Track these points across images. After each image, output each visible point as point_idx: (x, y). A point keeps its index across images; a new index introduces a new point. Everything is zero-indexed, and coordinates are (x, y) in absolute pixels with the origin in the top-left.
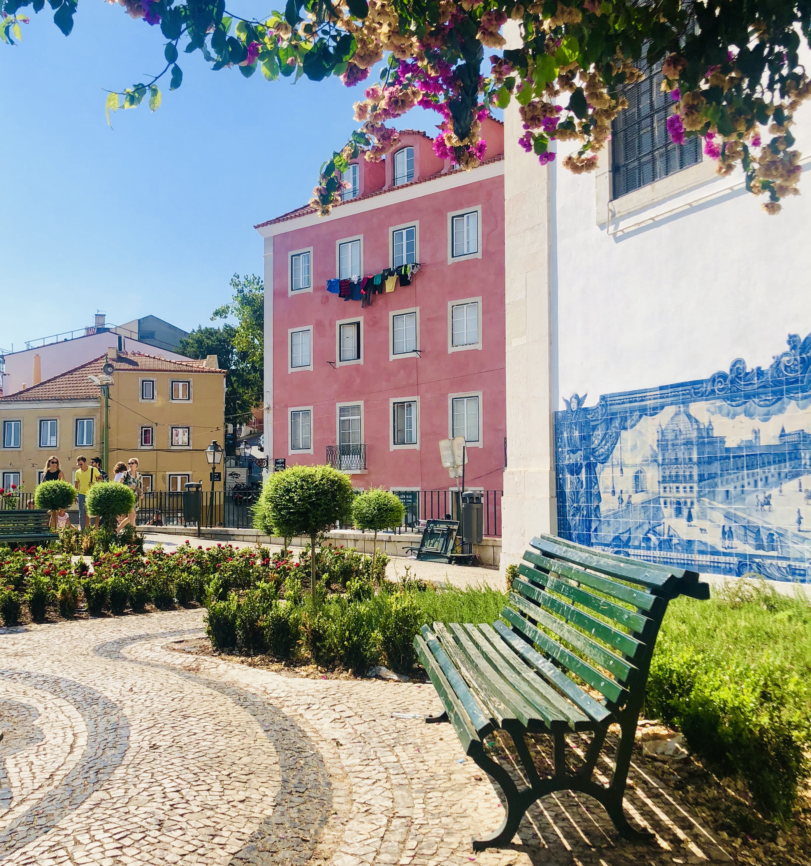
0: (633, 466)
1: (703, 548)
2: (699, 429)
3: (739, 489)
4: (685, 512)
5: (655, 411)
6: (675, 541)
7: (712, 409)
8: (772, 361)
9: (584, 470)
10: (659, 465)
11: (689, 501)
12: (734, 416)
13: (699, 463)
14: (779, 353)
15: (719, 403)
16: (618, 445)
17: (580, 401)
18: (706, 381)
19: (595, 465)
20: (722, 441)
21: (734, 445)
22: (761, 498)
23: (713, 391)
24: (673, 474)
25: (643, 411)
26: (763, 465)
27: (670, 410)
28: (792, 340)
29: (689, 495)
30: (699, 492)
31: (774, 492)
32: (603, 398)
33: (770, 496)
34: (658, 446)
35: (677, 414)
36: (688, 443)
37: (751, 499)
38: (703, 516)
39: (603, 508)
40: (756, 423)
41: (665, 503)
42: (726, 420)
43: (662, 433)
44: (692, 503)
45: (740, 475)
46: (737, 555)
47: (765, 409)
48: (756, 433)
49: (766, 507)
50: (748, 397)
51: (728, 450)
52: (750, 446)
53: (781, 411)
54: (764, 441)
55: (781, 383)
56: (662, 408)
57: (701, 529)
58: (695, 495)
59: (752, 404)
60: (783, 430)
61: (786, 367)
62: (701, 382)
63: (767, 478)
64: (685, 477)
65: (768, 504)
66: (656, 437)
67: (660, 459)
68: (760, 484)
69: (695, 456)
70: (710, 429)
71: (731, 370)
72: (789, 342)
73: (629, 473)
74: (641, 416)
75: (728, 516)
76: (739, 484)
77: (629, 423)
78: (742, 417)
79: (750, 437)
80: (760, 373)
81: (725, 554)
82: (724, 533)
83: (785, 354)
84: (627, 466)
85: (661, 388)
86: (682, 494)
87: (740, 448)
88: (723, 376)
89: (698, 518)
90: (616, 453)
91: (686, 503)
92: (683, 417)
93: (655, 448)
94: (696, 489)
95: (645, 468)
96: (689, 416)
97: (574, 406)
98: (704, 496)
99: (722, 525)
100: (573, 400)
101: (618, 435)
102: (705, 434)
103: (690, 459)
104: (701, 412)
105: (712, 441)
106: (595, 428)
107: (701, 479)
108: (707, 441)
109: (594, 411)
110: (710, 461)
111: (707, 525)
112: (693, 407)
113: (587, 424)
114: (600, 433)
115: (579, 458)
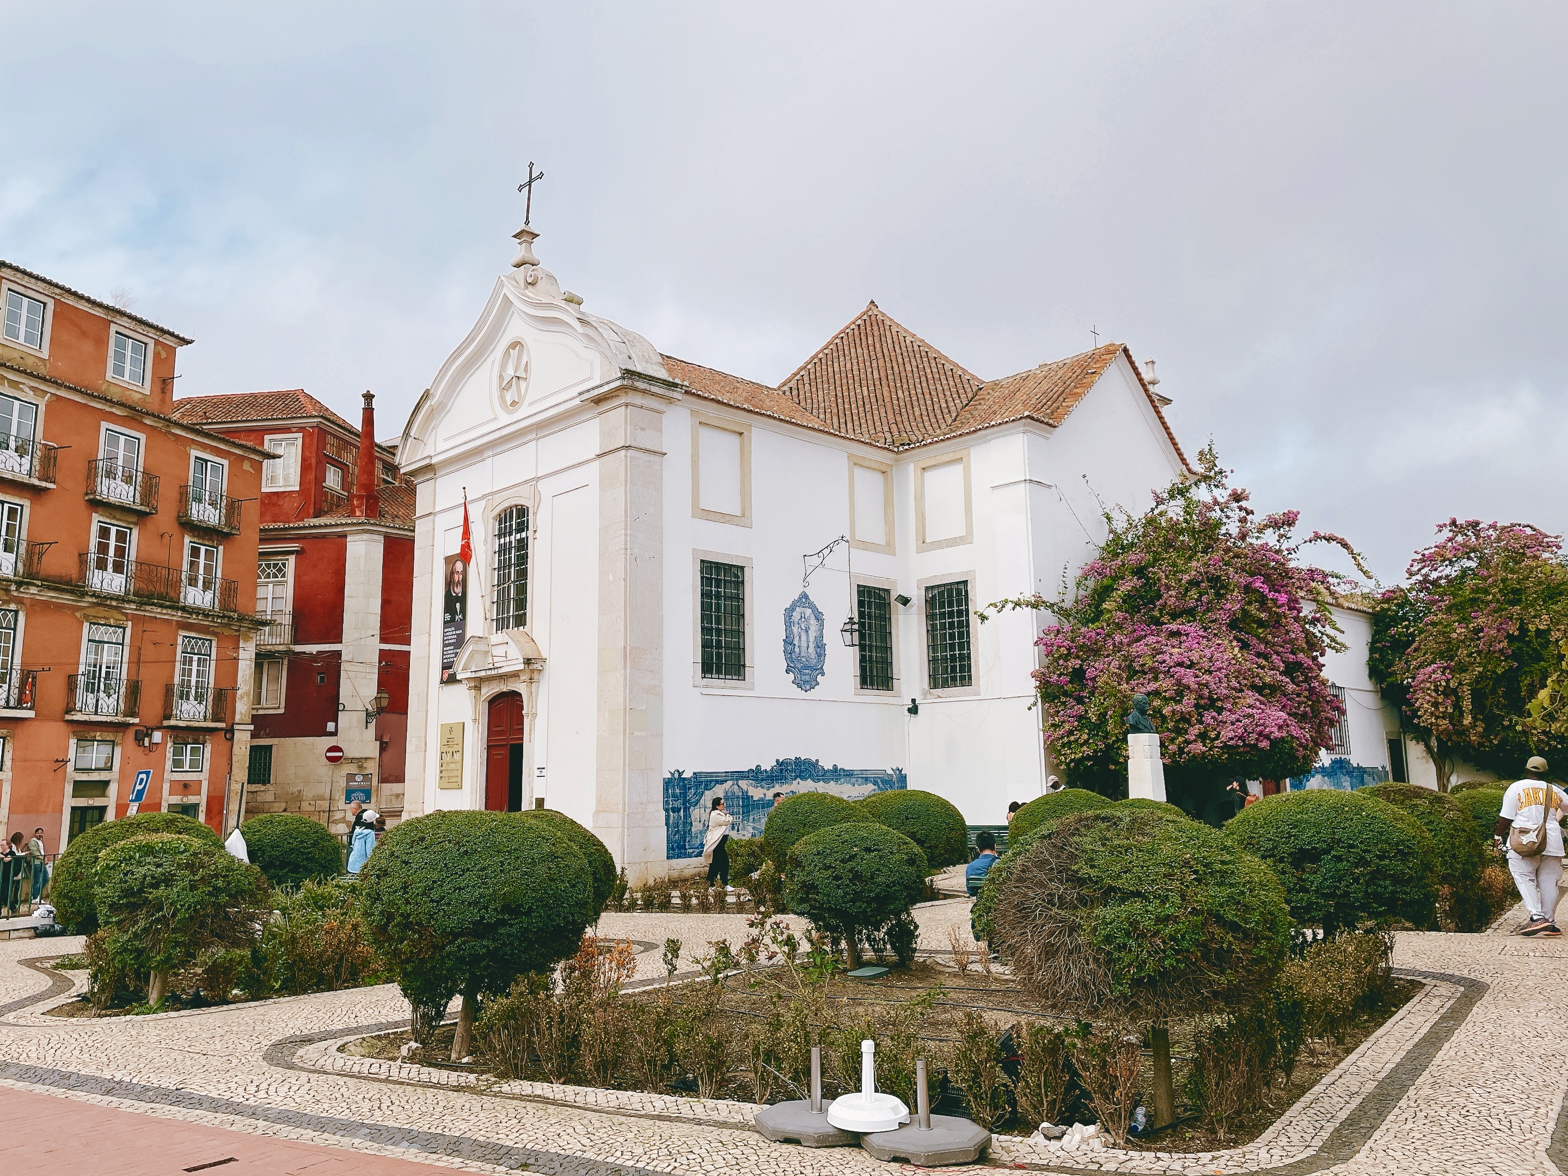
2: (742, 792)
5: (722, 782)
7: (748, 784)
8: (771, 768)
9: (682, 810)
12: (756, 787)
13: (743, 806)
14: (773, 765)
15: (750, 782)
17: (680, 774)
18: (745, 772)
19: (689, 808)
20: (752, 797)
21: (757, 799)
23: (748, 776)
25: (717, 782)
27: (730, 783)
28: (777, 761)
32: (695, 773)
35: (733, 785)
36: (738, 797)
37: (763, 820)
38: (744, 829)
39: (693, 830)
40: (765, 791)
42: (753, 788)
45: (759, 811)
47: (768, 786)
50: (762, 780)
51: (755, 801)
52: (762, 799)
55: (774, 776)
56: (726, 781)
59: (763, 783)
68: (766, 814)
69: (741, 804)
70: (747, 792)
71: (755, 769)
74: (715, 784)
75: (754, 828)
76: (758, 815)
77: (708, 787)
78: (760, 788)
79: (762, 796)
80: (766, 771)
83: (775, 766)
85: (725, 772)
87: (759, 800)
88: (752, 770)
90: (702, 801)
92: (736, 787)
96: (739, 786)
97: (676, 775)
98: (745, 820)
100: (676, 772)
101: (703, 793)
102: (745, 794)
103: (739, 805)
104: (743, 784)
105: (748, 797)
106: (690, 788)
107: (743, 813)
108: (746, 797)
109: (689, 779)
110: (747, 806)
111: (745, 833)
112: (740, 782)
113: (685, 786)
114: (693, 791)
115: (678, 804)
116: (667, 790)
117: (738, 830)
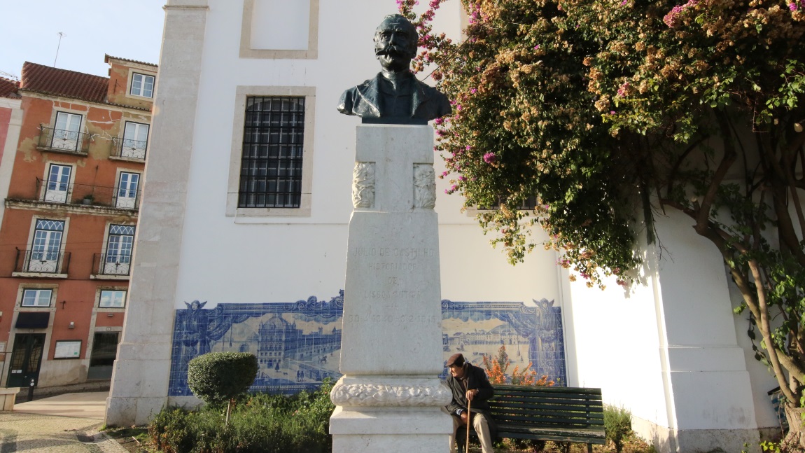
0: (239, 342)
1: (284, 382)
2: (287, 325)
3: (309, 354)
4: (275, 365)
5: (257, 315)
6: (266, 380)
7: (296, 317)
8: (331, 299)
9: (199, 344)
10: (259, 342)
11: (277, 360)
12: (308, 321)
13: (286, 341)
14: (335, 296)
15: (300, 315)
16: (230, 331)
17: (200, 306)
18: (293, 304)
19: (208, 342)
20: (301, 331)
21: (308, 334)
22: (321, 357)
23: (297, 309)
24: (268, 346)
25: (251, 314)
26: (323, 343)
27: (269, 316)
28: (342, 292)
29: (278, 357)
30: (284, 355)
31: (328, 355)
32: (220, 305)
33: (326, 357)
34: (259, 332)
35: (273, 318)
36: (280, 332)
37: (316, 358)
38: (286, 366)
40: (321, 325)
41: (261, 361)
42: (303, 322)
43: (263, 326)
44: (280, 361)
45: (310, 347)
46: (306, 384)
47: (326, 319)
48: (321, 329)
49: (324, 362)
50: (317, 313)
51: (304, 336)
52: (316, 334)
53: (334, 321)
54: (324, 333)
55: (335, 309)
56: (264, 313)
57: (284, 373)
58: (282, 356)
59: (320, 317)
60: (335, 328)
61: (338, 303)
62: (291, 304)
63: (325, 349)
64: (276, 348)
65: (325, 360)
66: (258, 328)
67: (260, 339)
68: (321, 351)
69: (284, 338)
70: (294, 325)
71: (308, 301)
72: (340, 293)
73: (236, 346)
74: (248, 317)
75: (301, 366)
76: (309, 351)
77: (238, 320)
78: (313, 322)
79: (317, 330)
80: (324, 303)
81: (298, 384)
82: (298, 374)
83: (338, 297)
84: (235, 342)
85: (264, 304)
86: (273, 356)
87: (311, 335)
88: (304, 303)
89: (283, 368)
90: (228, 334)
91: (275, 361)
92: (277, 319)
93: (257, 333)
94: (283, 353)
95: (249, 344)
96: (282, 319)
97: (195, 307)
98: (288, 357)
99: (298, 370)
100: (195, 304)
101: (229, 326)
102: (290, 328)
103: (281, 340)
104: (289, 317)
105: (295, 331)
106: (211, 321)
107: (286, 349)
108: (292, 331)
109: (212, 311)
110: (293, 341)
111: (288, 371)
112: (284, 316)
113: (205, 318)
114: (215, 323)
115: (195, 336)
116: (181, 322)
117: (277, 368)
